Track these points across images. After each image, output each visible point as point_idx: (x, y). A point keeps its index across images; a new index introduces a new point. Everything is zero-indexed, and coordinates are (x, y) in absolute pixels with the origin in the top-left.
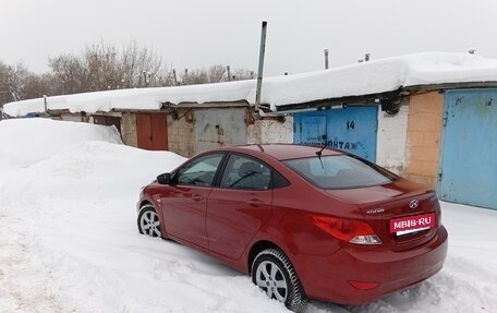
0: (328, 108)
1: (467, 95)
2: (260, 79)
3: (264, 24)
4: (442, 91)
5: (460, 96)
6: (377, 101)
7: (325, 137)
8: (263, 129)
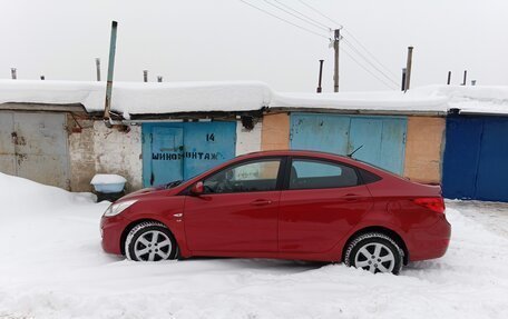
0: (196, 121)
1: (306, 117)
2: (110, 82)
3: (115, 24)
4: (289, 113)
5: (302, 118)
6: (238, 117)
7: (182, 148)
8: (96, 139)
